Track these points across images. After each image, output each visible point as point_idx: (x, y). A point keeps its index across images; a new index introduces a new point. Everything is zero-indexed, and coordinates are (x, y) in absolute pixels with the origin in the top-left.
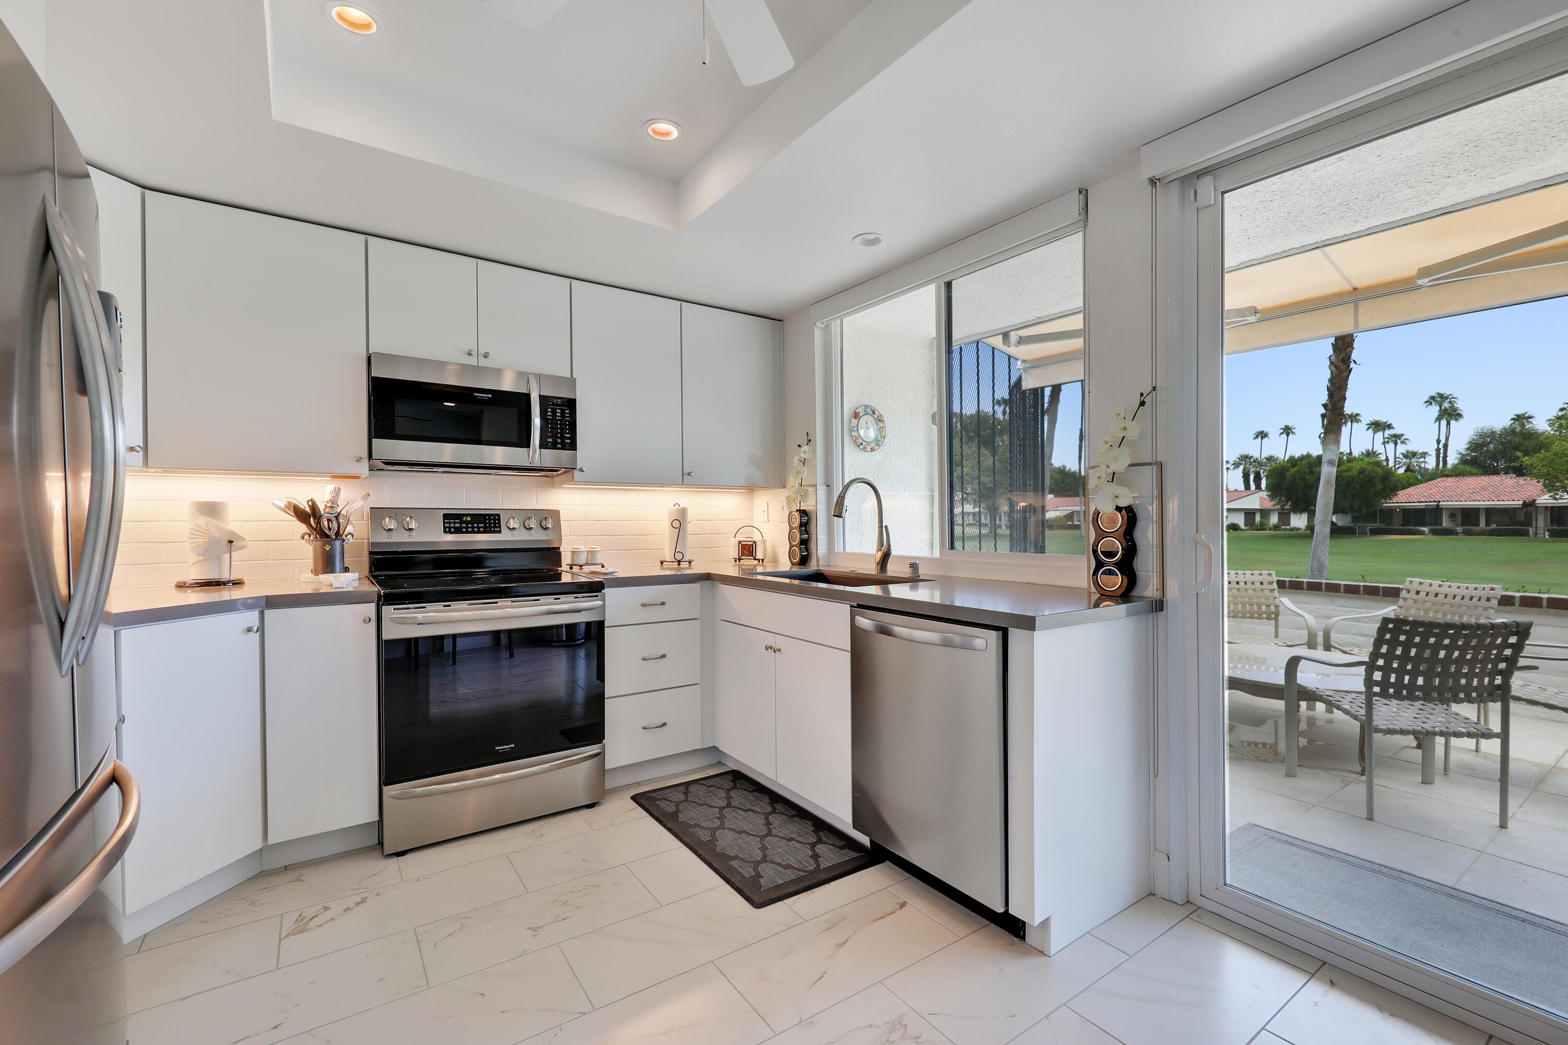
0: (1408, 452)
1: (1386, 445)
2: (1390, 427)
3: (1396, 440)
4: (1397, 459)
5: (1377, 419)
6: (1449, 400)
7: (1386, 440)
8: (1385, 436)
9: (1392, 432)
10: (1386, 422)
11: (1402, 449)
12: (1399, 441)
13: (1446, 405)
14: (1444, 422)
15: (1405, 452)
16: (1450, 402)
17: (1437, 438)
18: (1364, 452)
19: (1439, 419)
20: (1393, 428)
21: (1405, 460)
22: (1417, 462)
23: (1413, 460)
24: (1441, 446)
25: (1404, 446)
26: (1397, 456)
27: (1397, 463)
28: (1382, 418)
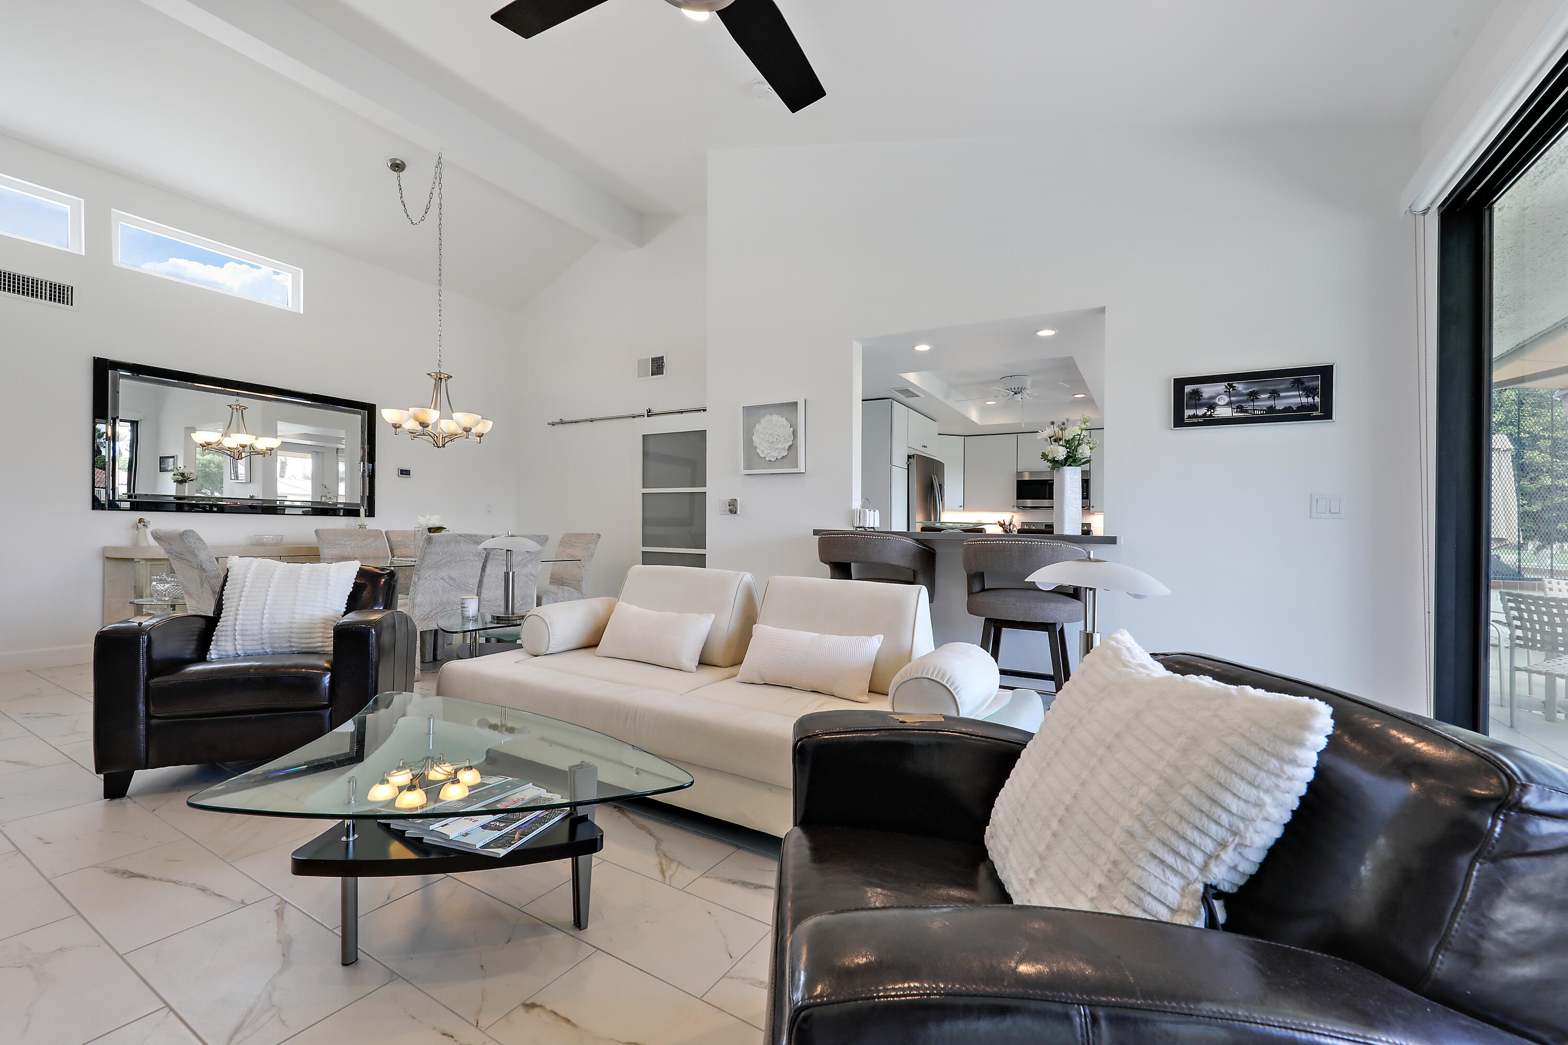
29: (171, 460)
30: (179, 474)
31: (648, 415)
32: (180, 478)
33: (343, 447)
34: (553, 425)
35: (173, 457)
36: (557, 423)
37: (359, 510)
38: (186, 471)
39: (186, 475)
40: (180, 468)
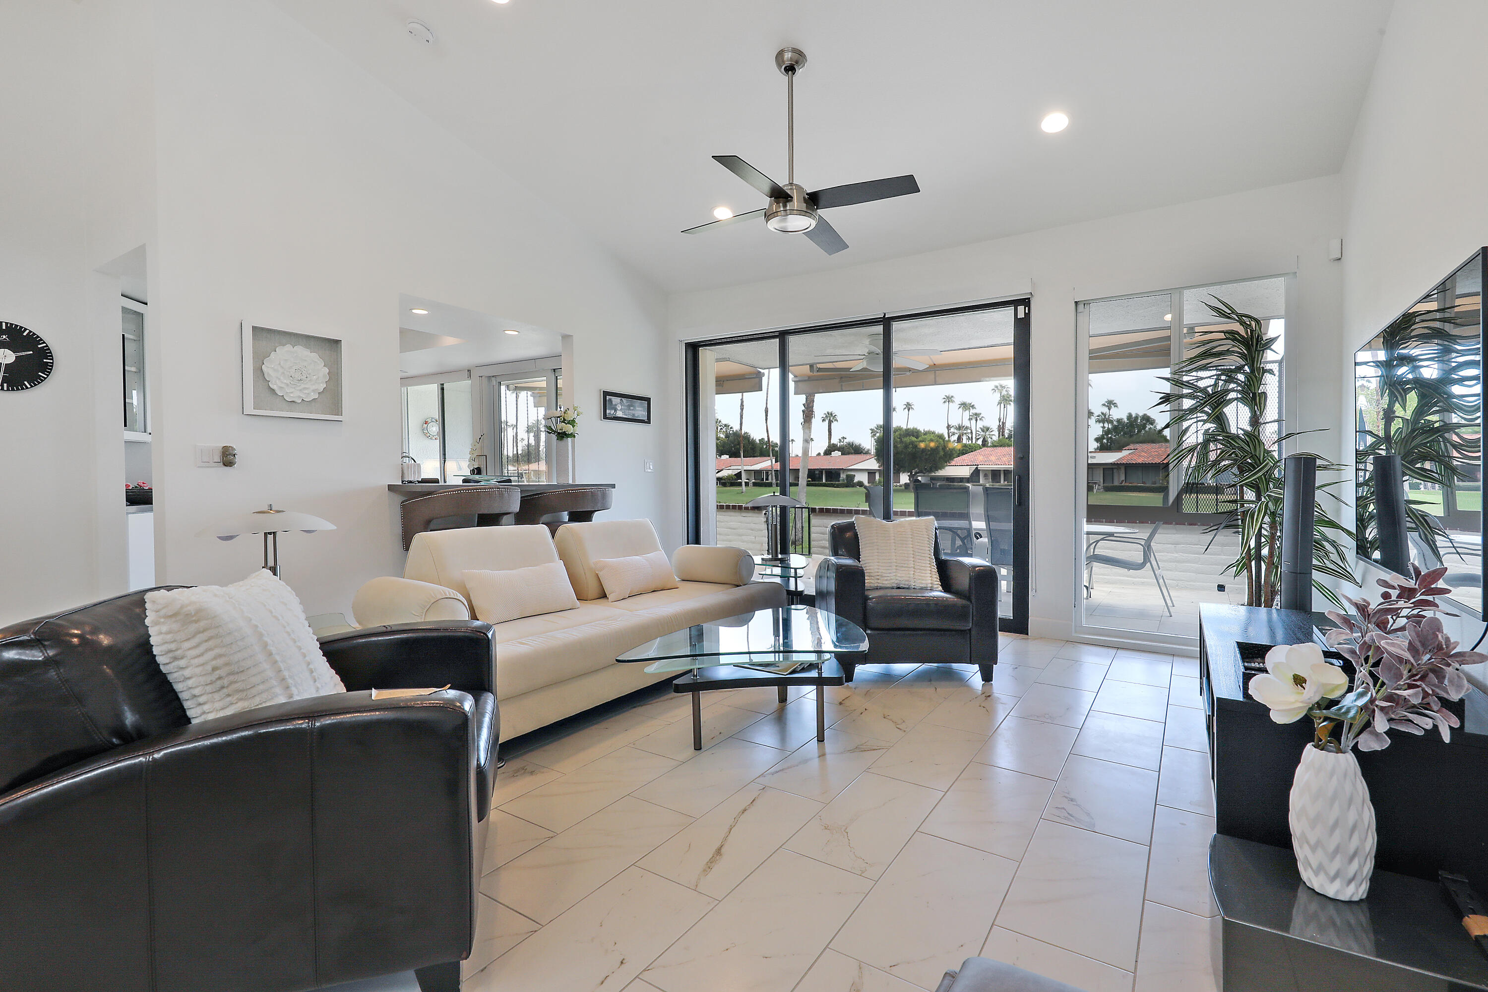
0: (984, 427)
1: (971, 421)
2: (973, 407)
3: (976, 418)
4: (977, 432)
5: (965, 400)
6: (1005, 389)
7: (971, 417)
8: (971, 414)
9: (973, 411)
10: (971, 404)
11: (980, 424)
12: (978, 419)
13: (1004, 393)
14: (1002, 405)
15: (982, 427)
16: (1006, 391)
17: (999, 417)
18: (957, 426)
19: (1000, 403)
20: (975, 408)
21: (982, 433)
22: (989, 435)
23: (987, 433)
24: (1001, 423)
25: (981, 421)
26: (977, 430)
27: (977, 435)
28: (968, 401)
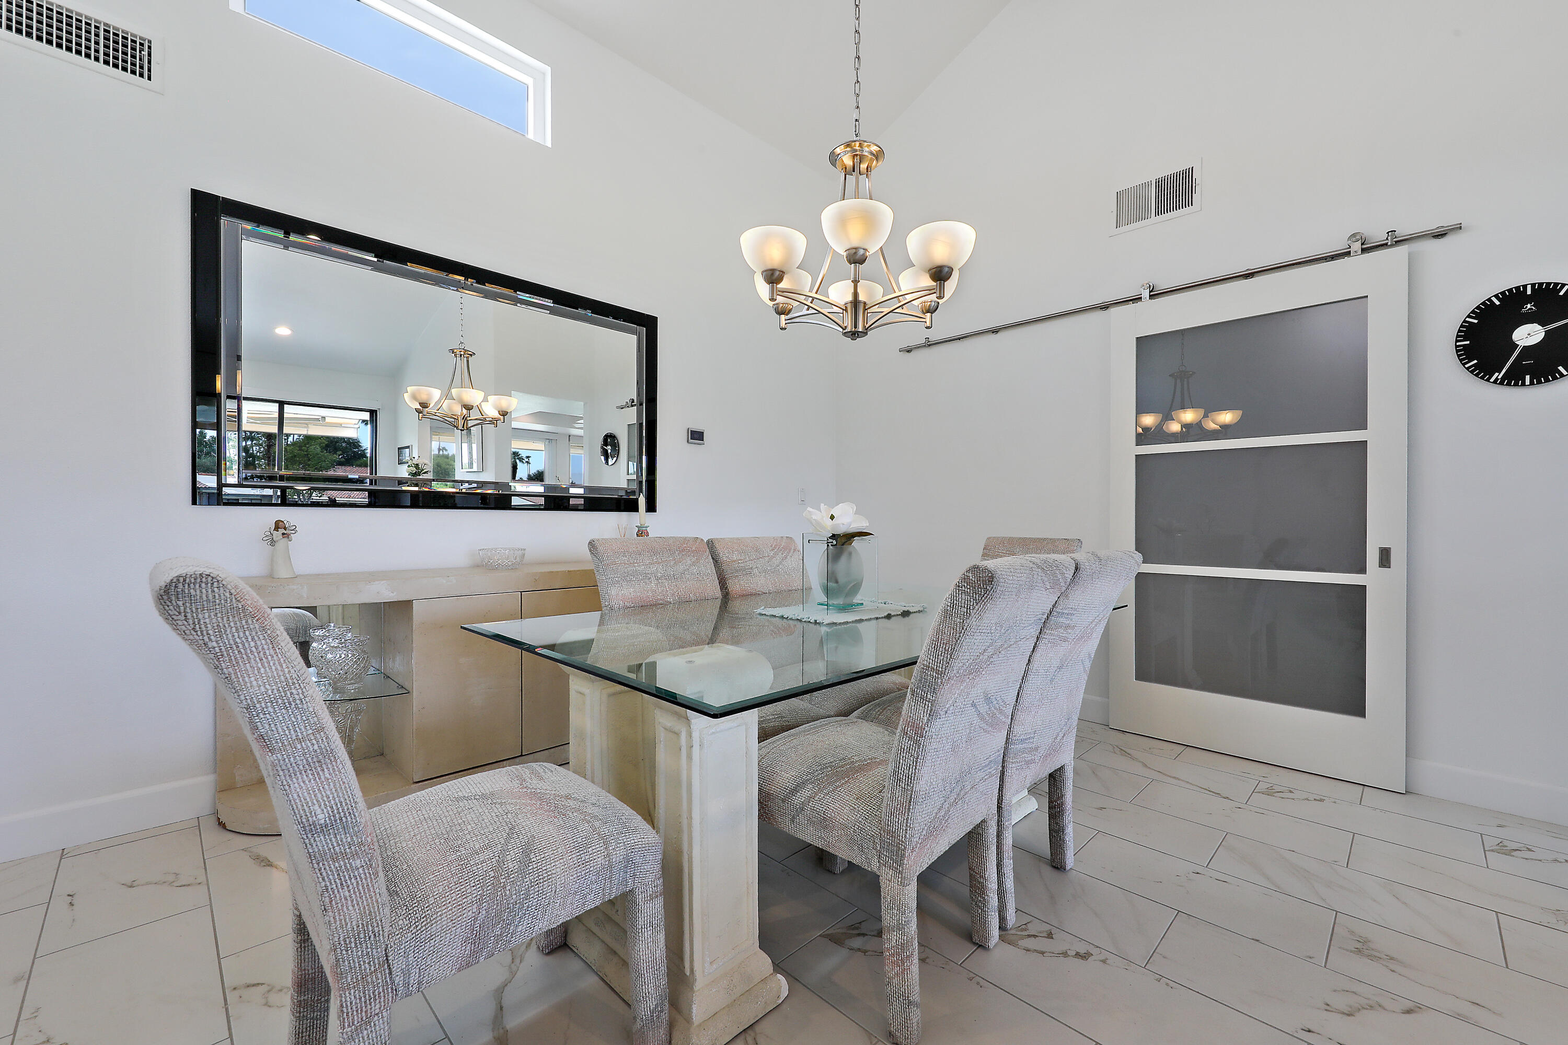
29: (407, 450)
30: (413, 465)
31: (1150, 296)
32: (414, 470)
33: (580, 432)
34: (908, 351)
35: (408, 447)
36: (918, 347)
37: (636, 501)
38: (420, 462)
39: (420, 467)
40: (414, 458)
